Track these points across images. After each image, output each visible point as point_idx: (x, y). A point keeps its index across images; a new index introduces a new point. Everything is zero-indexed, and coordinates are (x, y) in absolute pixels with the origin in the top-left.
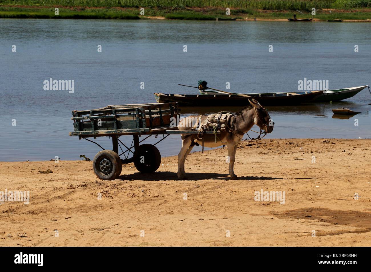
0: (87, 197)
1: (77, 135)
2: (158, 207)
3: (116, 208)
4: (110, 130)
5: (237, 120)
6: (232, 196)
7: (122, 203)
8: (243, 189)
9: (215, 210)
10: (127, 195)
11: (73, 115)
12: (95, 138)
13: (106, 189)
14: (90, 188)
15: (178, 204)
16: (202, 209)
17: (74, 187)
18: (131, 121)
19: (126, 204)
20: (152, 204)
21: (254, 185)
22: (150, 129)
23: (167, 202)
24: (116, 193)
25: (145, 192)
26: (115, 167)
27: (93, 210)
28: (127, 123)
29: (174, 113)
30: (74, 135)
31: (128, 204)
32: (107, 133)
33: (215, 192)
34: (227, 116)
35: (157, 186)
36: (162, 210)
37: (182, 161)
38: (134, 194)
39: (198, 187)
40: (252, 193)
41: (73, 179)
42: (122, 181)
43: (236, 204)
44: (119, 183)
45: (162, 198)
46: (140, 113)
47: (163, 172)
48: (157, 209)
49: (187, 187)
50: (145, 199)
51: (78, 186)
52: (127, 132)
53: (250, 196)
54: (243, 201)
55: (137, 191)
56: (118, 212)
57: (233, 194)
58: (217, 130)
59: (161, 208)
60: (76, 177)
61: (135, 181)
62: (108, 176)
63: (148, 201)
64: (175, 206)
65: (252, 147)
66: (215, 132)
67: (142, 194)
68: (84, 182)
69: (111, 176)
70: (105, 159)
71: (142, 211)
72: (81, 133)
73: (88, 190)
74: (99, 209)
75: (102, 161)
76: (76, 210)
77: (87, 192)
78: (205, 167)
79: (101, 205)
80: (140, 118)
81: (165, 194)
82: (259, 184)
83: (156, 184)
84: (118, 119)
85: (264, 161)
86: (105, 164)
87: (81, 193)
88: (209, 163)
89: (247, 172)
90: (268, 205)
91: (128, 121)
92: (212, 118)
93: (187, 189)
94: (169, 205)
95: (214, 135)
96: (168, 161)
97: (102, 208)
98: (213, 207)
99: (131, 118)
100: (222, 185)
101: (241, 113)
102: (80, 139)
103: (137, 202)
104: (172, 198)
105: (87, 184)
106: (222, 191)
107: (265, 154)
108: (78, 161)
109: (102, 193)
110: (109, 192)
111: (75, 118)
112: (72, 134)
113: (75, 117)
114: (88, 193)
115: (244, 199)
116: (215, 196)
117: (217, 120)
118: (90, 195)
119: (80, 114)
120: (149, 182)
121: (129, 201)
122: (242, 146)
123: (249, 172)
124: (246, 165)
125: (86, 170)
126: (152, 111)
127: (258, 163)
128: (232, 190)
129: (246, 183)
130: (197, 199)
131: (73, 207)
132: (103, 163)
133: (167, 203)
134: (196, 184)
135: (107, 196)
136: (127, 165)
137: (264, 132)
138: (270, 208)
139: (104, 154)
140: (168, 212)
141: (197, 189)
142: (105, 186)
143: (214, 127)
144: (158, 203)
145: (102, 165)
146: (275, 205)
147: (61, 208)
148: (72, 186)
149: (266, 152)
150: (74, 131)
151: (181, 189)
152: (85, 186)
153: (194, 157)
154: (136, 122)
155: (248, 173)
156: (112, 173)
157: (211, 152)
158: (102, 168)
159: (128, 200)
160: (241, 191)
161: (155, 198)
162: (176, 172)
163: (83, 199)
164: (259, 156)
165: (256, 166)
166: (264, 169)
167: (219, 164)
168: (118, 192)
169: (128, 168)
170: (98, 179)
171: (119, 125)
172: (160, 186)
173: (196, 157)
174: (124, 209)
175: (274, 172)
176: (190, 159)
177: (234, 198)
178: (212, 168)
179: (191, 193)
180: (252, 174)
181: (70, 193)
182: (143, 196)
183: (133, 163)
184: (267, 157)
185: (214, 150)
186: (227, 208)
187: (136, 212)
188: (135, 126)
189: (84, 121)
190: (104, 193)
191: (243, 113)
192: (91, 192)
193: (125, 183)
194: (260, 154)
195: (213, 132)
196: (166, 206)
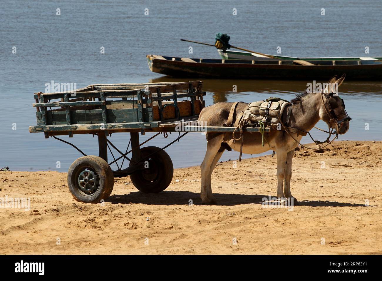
0: (62, 228)
1: (41, 131)
2: (171, 243)
3: (108, 244)
4: (96, 124)
5: (293, 111)
6: (284, 230)
7: (117, 237)
8: (302, 220)
9: (258, 249)
10: (124, 225)
11: (35, 100)
12: (71, 136)
13: (92, 216)
14: (65, 214)
15: (202, 240)
16: (238, 247)
17: (40, 212)
18: (129, 111)
19: (124, 238)
20: (162, 239)
21: (320, 215)
22: (159, 124)
23: (186, 236)
24: (107, 222)
25: (152, 221)
26: (103, 183)
27: (74, 246)
28: (124, 113)
29: (195, 99)
30: (37, 131)
31: (126, 238)
32: (90, 128)
33: (258, 223)
34: (279, 105)
35: (170, 213)
36: (179, 248)
37: (207, 175)
38: (134, 224)
39: (233, 215)
40: (316, 226)
41: (36, 200)
42: (114, 205)
43: (290, 241)
44: (110, 208)
45: (178, 230)
46: (144, 98)
47: (178, 192)
48: (170, 246)
49: (216, 215)
50: (152, 232)
51: (46, 211)
52: (123, 127)
53: (312, 230)
54: (301, 238)
55: (138, 220)
56: (112, 249)
57: (286, 227)
58: (266, 126)
59: (175, 244)
60: (40, 197)
61: (135, 205)
62: (91, 197)
63: (157, 235)
64: (197, 242)
65: (323, 154)
66: (262, 129)
67: (146, 224)
68: (55, 206)
69: (96, 196)
70: (86, 170)
71: (148, 249)
72: (48, 129)
73: (62, 217)
74: (82, 246)
75: (82, 174)
76: (48, 247)
77: (61, 219)
78: (244, 186)
79: (85, 240)
80: (144, 106)
81: (182, 225)
82: (328, 213)
83: (167, 209)
84: (108, 107)
85: (341, 177)
86: (87, 178)
87: (52, 222)
88: (252, 179)
89: (311, 195)
90: (339, 245)
91: (124, 111)
92: (257, 109)
93: (216, 218)
94: (188, 241)
95: (259, 134)
96: (186, 175)
97: (88, 243)
98: (254, 245)
99: (129, 106)
100: (271, 213)
101: (299, 101)
102: (47, 137)
103: (140, 235)
104: (192, 231)
105: (60, 208)
106: (269, 221)
107: (344, 166)
108: (40, 172)
109: (86, 221)
110: (96, 220)
111: (40, 105)
112: (35, 130)
113: (38, 102)
114: (63, 222)
115: (303, 235)
116: (258, 229)
117: (264, 111)
118: (66, 225)
119: (47, 98)
120: (157, 207)
121: (128, 234)
122: (308, 152)
123: (315, 195)
124: (311, 184)
125: (55, 187)
126: (163, 94)
127: (331, 181)
128: (285, 221)
129: (308, 211)
130: (231, 233)
131: (43, 242)
132: (83, 175)
133: (185, 238)
134: (230, 211)
135: (93, 227)
136: (120, 180)
137: (335, 132)
138: (340, 248)
139: (86, 162)
140: (187, 250)
141: (230, 219)
142: (89, 212)
143: (260, 121)
144: (171, 237)
145: (82, 179)
146: (350, 244)
147: (25, 243)
148: (37, 211)
149: (347, 163)
150: (38, 125)
151: (207, 218)
152: (58, 211)
153: (227, 169)
154: (137, 112)
155: (313, 197)
156: (99, 191)
157: (256, 161)
158: (83, 184)
159: (126, 232)
160: (300, 223)
161: (167, 231)
162: (199, 192)
163: (57, 231)
164: (333, 169)
165: (327, 185)
166: (340, 191)
167: (267, 182)
168: (109, 221)
169: (122, 184)
170: (75, 202)
171: (110, 117)
172: (174, 212)
173: (231, 170)
174: (121, 246)
175: (356, 195)
176: (221, 172)
177: (286, 233)
178: (256, 186)
179: (222, 225)
180: (318, 197)
181: (35, 221)
182: (148, 227)
183: (128, 177)
184: (347, 171)
185: (261, 157)
186: (276, 247)
187: (140, 250)
188: (136, 118)
189: (53, 108)
190: (89, 221)
191: (303, 101)
192: (69, 221)
193: (120, 207)
194: (337, 167)
195: (258, 130)
196: (184, 242)
